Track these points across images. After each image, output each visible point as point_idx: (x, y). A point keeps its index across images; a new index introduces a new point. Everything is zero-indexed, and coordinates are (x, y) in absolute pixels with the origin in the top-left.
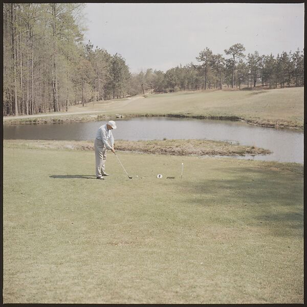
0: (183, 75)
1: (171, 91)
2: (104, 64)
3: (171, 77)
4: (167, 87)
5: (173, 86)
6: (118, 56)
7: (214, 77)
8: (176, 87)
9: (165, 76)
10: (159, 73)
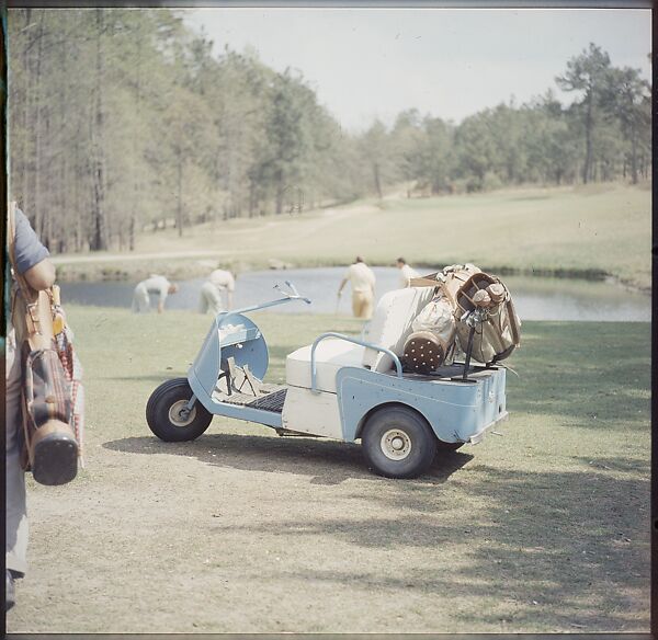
0: (516, 133)
1: (471, 189)
2: (249, 103)
3: (474, 141)
4: (458, 173)
5: (479, 171)
6: (294, 75)
7: (619, 143)
8: (490, 176)
9: (457, 135)
10: (435, 126)
